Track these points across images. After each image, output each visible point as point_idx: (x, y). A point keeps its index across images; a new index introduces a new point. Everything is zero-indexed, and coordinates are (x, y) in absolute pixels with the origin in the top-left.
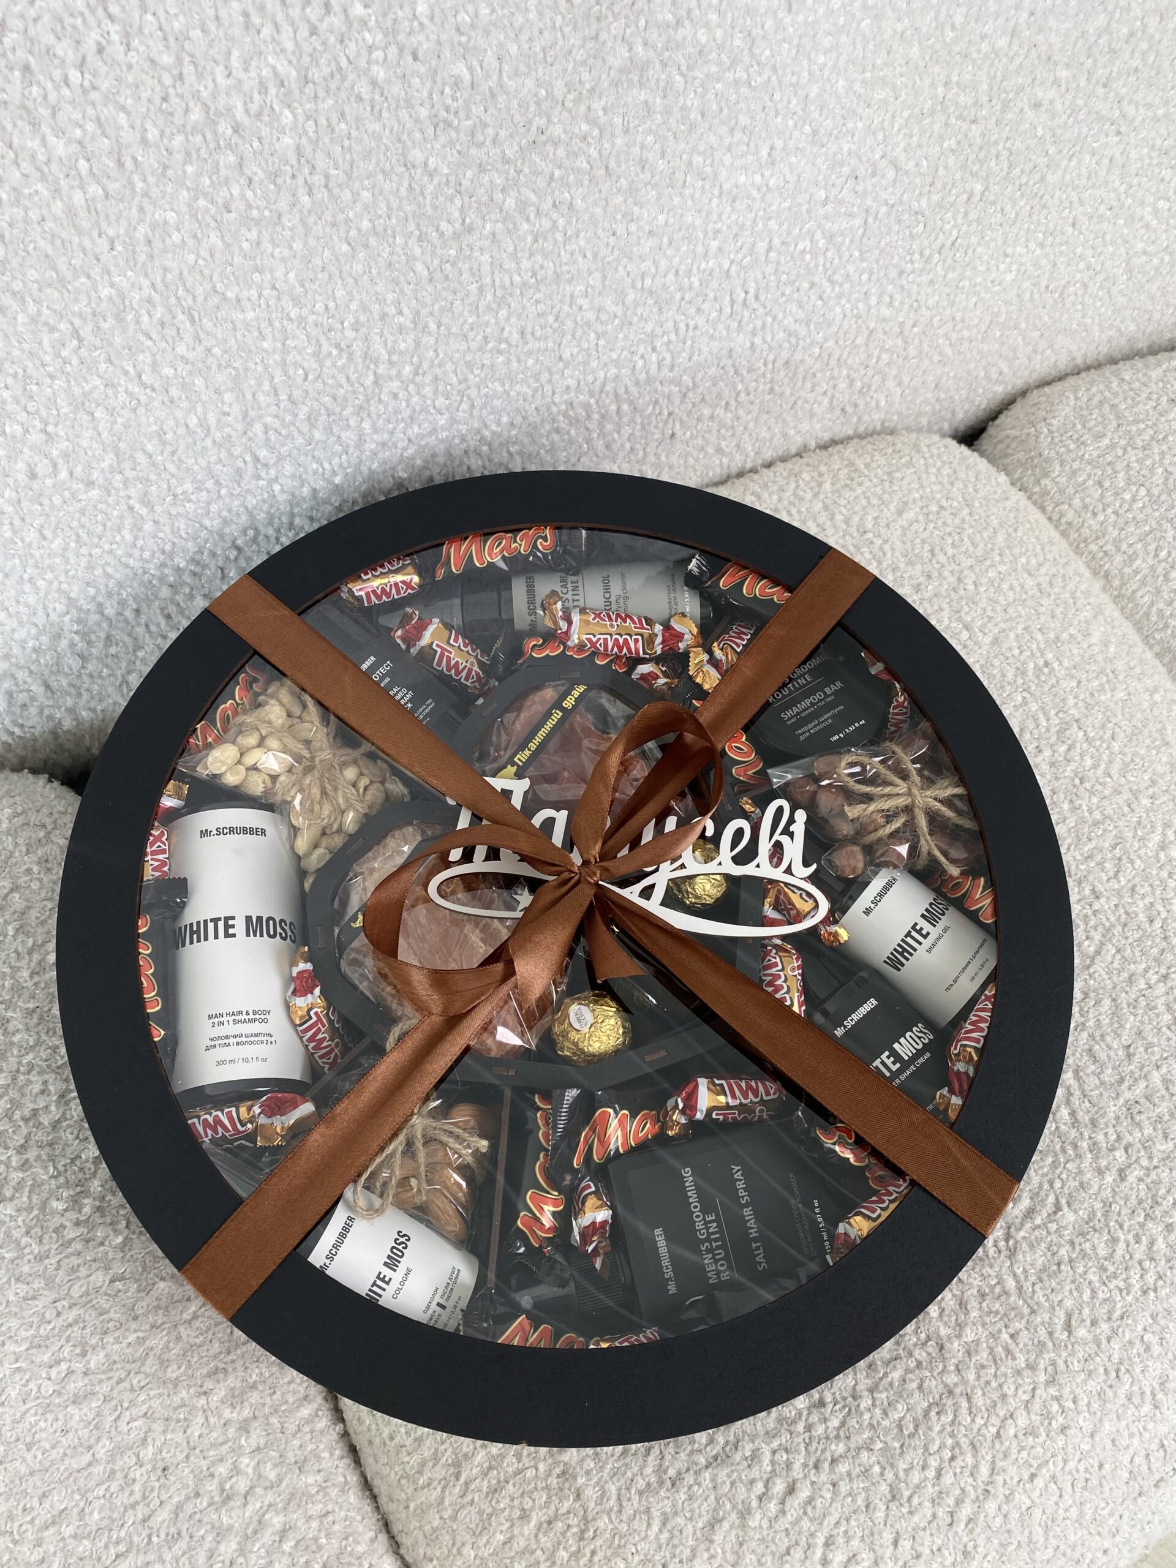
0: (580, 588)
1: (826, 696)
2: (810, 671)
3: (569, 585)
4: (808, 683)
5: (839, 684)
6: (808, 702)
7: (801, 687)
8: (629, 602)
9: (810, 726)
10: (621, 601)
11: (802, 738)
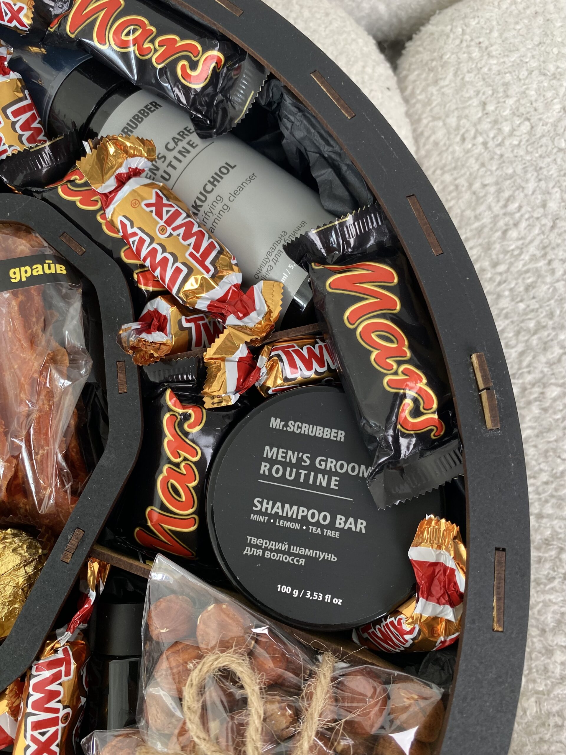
0: (189, 157)
1: (332, 526)
2: (344, 477)
3: (182, 144)
4: (328, 489)
5: (361, 525)
6: (303, 511)
7: (314, 486)
8: (226, 216)
9: (273, 545)
10: (219, 206)
11: (248, 551)
